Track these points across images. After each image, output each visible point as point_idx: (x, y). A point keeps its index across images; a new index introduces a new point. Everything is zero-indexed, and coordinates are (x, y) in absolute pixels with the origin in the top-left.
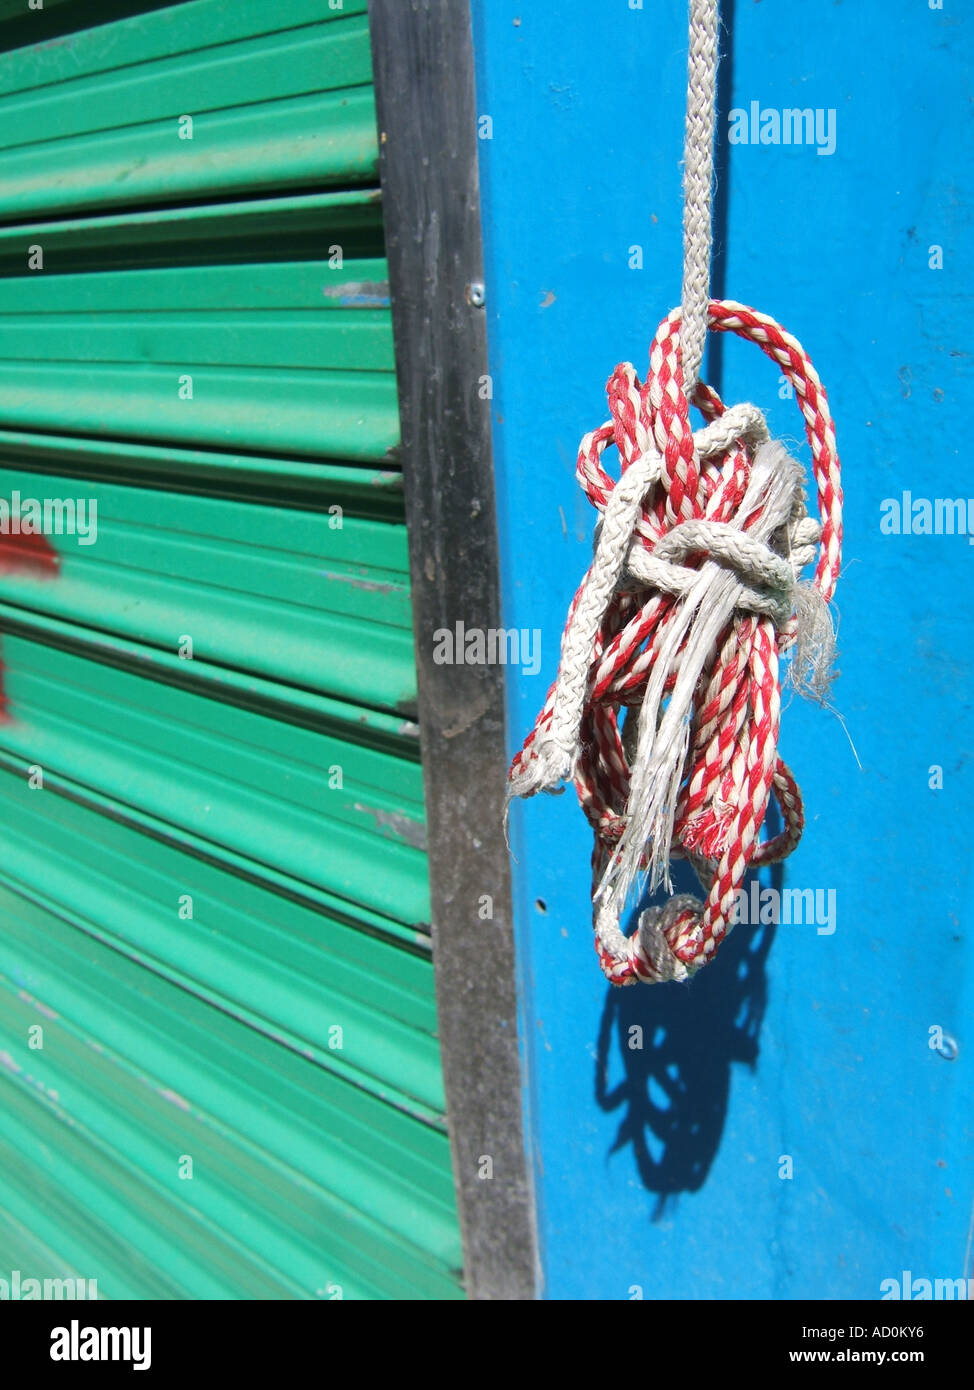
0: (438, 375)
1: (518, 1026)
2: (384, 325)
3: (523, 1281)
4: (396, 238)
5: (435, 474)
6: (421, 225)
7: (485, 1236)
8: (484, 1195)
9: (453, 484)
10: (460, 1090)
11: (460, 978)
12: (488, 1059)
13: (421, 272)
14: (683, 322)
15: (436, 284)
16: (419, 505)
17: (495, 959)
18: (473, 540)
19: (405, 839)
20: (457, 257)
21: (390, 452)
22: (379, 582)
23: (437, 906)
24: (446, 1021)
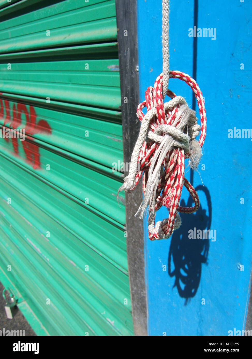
0: (129, 88)
1: (144, 251)
2: (118, 76)
3: (144, 316)
4: (120, 54)
5: (128, 113)
6: (126, 51)
7: (136, 304)
8: (136, 293)
9: (132, 115)
10: (131, 266)
11: (132, 238)
12: (137, 259)
13: (126, 63)
14: (163, 76)
15: (129, 65)
16: (125, 120)
17: (139, 234)
18: (136, 129)
19: (123, 203)
20: (133, 59)
21: (119, 107)
22: (118, 139)
23: (128, 220)
24: (128, 248)
